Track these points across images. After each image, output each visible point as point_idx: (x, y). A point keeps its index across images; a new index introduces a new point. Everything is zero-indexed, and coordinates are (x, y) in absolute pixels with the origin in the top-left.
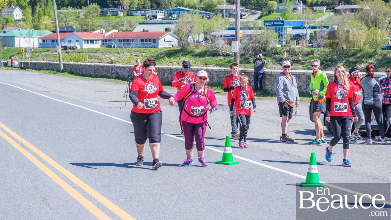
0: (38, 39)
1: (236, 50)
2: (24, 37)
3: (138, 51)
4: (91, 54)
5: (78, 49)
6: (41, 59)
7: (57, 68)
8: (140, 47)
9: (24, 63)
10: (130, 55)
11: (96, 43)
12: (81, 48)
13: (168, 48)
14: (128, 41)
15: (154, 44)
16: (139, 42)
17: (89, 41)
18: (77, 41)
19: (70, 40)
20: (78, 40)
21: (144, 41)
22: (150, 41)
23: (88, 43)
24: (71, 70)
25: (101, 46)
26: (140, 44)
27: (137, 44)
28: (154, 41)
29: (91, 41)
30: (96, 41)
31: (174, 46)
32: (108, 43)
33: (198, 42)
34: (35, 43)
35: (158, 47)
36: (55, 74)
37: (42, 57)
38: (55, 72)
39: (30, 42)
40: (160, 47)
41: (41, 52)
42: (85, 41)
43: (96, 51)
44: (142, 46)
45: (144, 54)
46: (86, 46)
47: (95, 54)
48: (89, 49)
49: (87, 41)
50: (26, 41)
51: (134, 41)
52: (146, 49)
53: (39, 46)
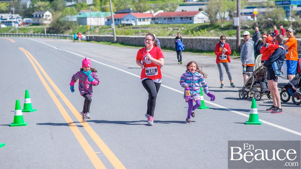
0: (105, 19)
1: (238, 24)
2: (94, 18)
3: (178, 26)
4: (144, 29)
5: (134, 26)
6: (106, 34)
7: (112, 40)
8: (180, 23)
9: (90, 37)
10: (172, 29)
11: (147, 21)
12: (136, 25)
13: (201, 23)
14: (171, 18)
15: (190, 21)
16: (179, 20)
17: (142, 20)
18: (133, 20)
19: (127, 18)
20: (133, 18)
21: (183, 18)
22: (187, 18)
23: (141, 21)
24: (122, 41)
25: (151, 23)
26: (180, 21)
27: (177, 21)
28: (191, 18)
29: (143, 19)
30: (147, 19)
31: (206, 22)
32: (156, 21)
33: (224, 18)
34: (102, 21)
35: (193, 23)
36: (110, 44)
37: (107, 32)
38: (110, 43)
39: (98, 21)
40: (195, 22)
41: (106, 28)
42: (139, 19)
43: (147, 27)
44: (181, 22)
45: (183, 28)
46: (139, 23)
47: (146, 29)
48: (142, 25)
49: (140, 20)
50: (96, 20)
51: (175, 18)
52: (185, 25)
53: (105, 24)
